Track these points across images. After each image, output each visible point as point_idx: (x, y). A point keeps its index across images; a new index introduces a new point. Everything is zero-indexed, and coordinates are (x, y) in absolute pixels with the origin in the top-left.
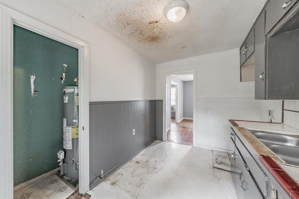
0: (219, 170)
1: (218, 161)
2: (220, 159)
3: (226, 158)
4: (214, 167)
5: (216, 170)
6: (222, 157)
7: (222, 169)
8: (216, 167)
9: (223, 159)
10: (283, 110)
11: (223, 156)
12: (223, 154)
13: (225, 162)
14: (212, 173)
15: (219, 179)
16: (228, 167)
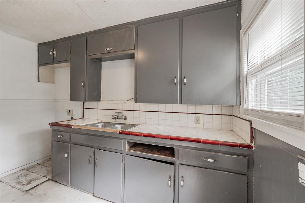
0: (36, 188)
1: (24, 183)
2: (23, 180)
3: (27, 175)
4: (27, 191)
5: (31, 191)
6: (23, 177)
7: (38, 185)
8: (27, 190)
9: (27, 178)
10: (84, 108)
11: (23, 175)
12: (19, 173)
13: (33, 178)
14: (32, 197)
15: (45, 194)
16: (40, 179)
